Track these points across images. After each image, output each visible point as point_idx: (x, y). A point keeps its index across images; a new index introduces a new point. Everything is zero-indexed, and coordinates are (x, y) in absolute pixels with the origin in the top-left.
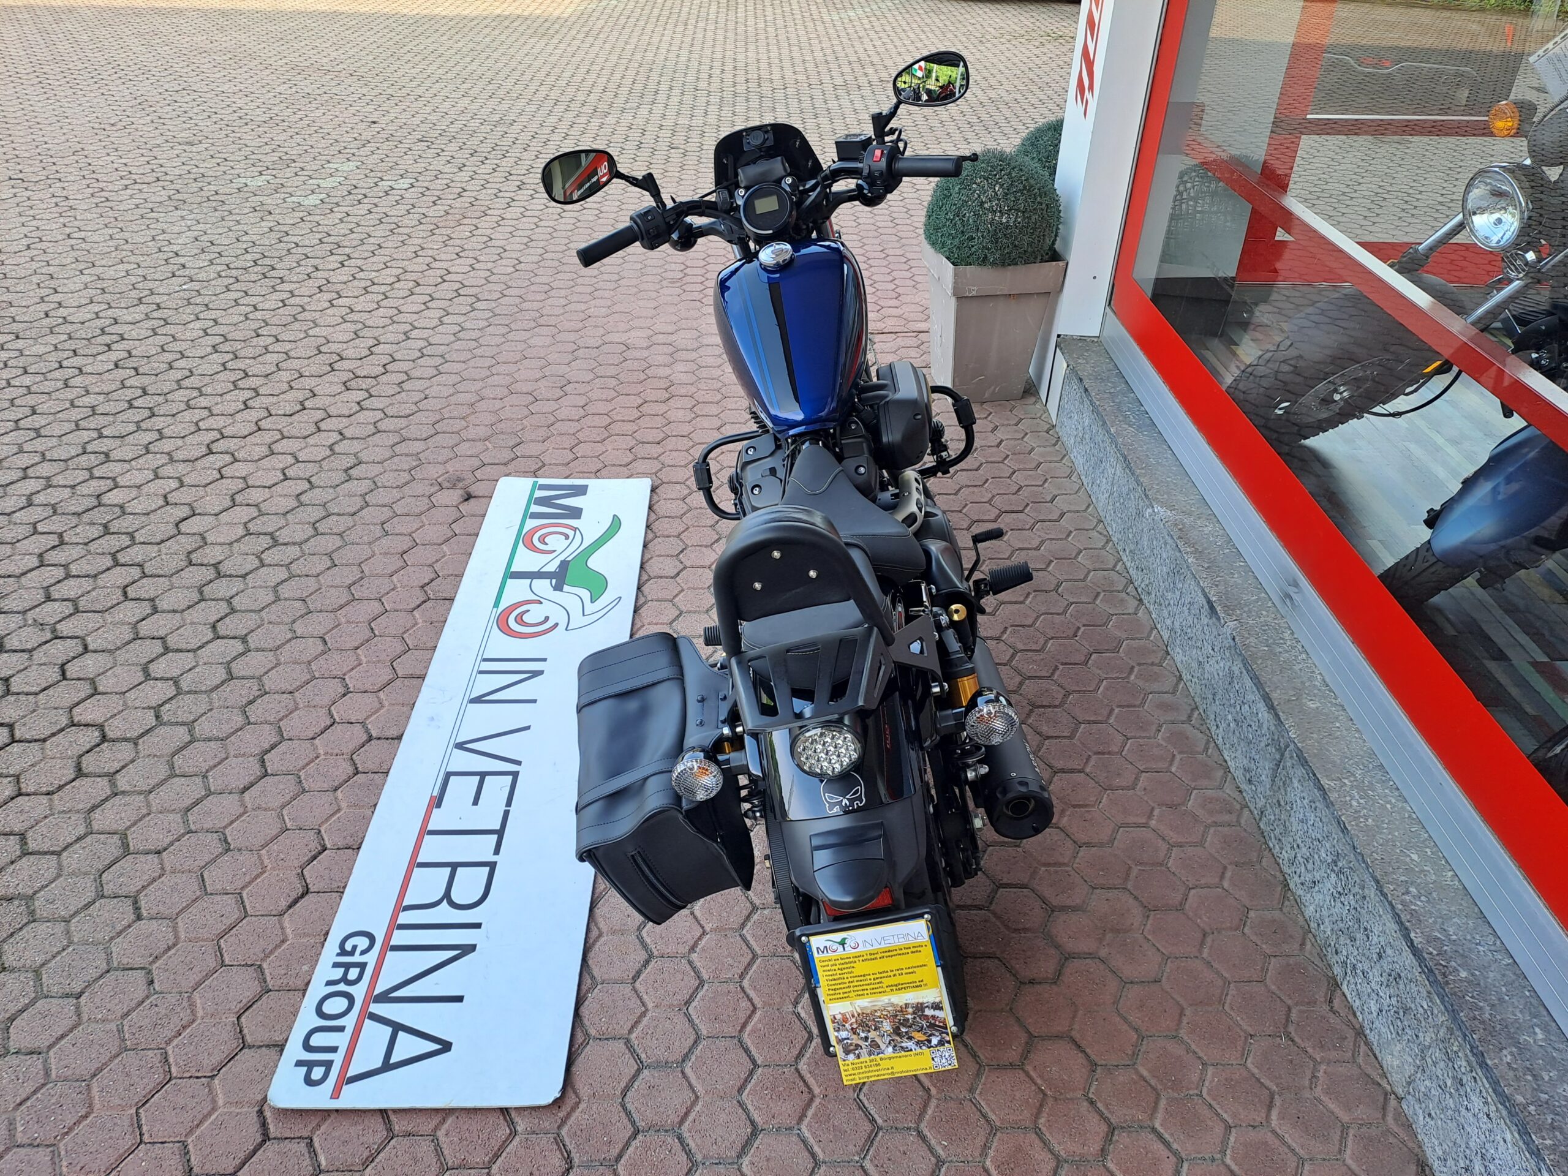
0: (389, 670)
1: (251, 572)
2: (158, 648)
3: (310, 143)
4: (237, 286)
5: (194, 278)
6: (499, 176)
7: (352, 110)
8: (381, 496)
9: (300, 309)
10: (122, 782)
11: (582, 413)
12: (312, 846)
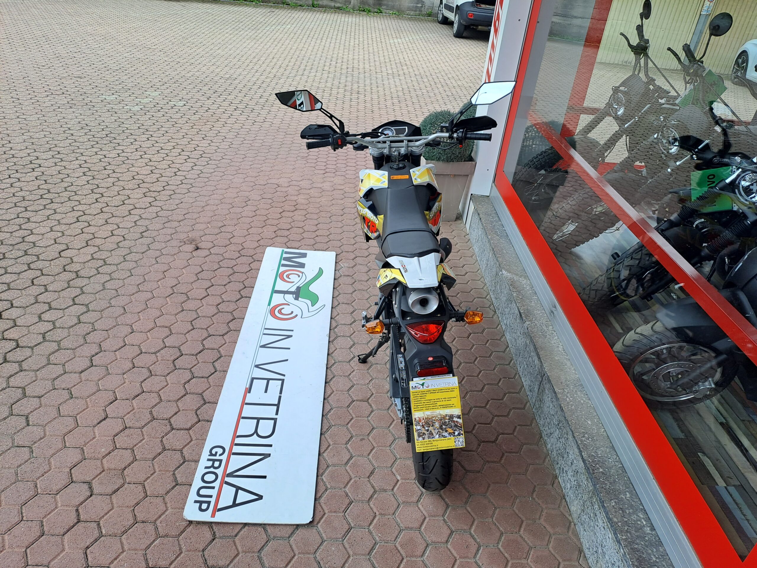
0: (153, 323)
1: (92, 276)
2: (46, 307)
3: (138, 82)
4: (97, 146)
5: (77, 141)
6: (226, 104)
7: (159, 68)
8: (156, 246)
9: (126, 158)
10: (25, 366)
11: (254, 214)
12: (111, 398)
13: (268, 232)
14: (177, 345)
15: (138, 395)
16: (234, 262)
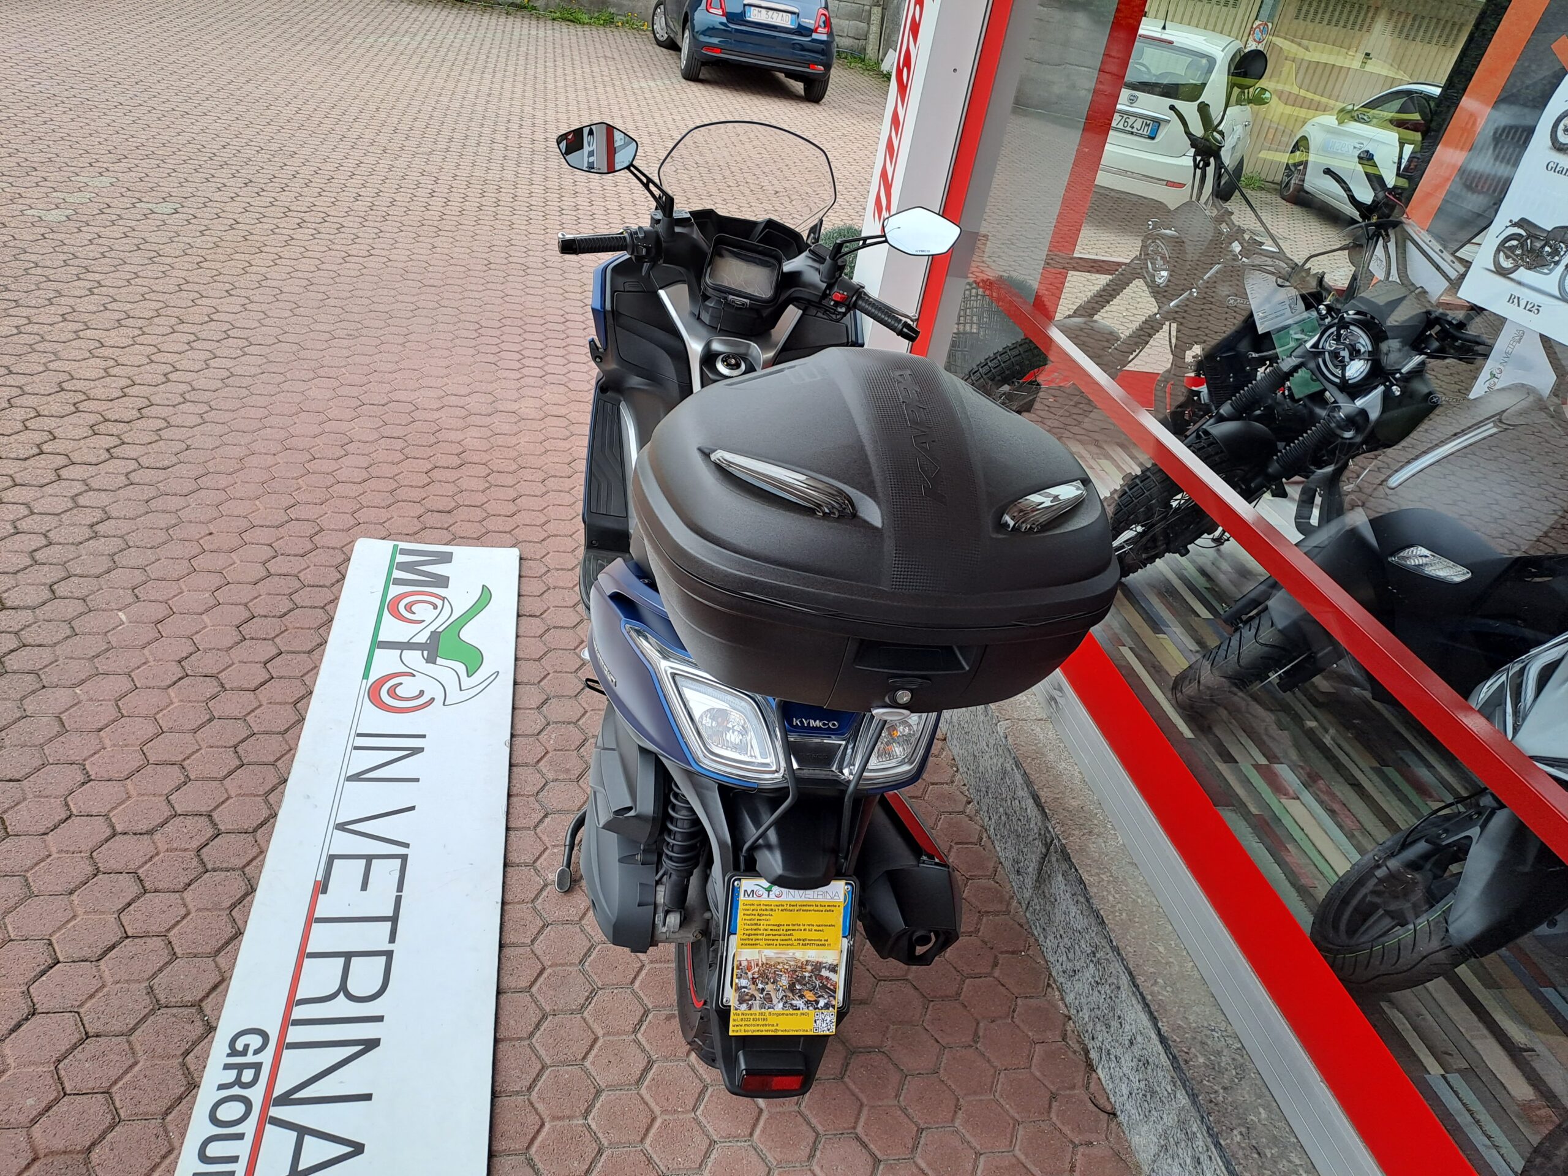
0: (139, 756)
8: (132, 557)
9: (39, 339)
11: (365, 475)
12: (41, 959)
14: (204, 809)
15: (113, 947)
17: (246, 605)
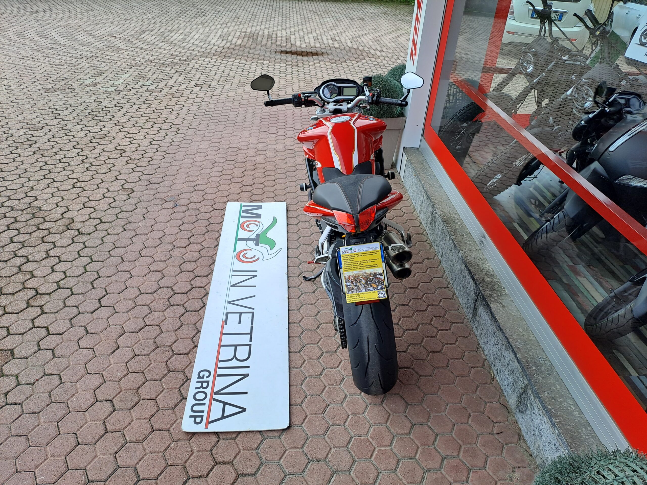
0: (147, 269)
1: (92, 233)
2: (57, 260)
3: (109, 66)
4: (82, 123)
5: (64, 119)
6: (186, 81)
7: (126, 54)
8: (142, 205)
9: (108, 132)
10: (45, 309)
11: (221, 174)
12: (120, 332)
13: (234, 189)
14: (170, 286)
15: (142, 328)
16: (208, 215)
17: (181, 219)
